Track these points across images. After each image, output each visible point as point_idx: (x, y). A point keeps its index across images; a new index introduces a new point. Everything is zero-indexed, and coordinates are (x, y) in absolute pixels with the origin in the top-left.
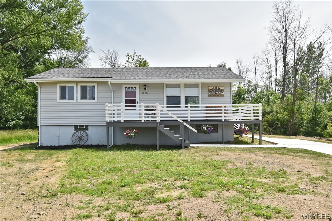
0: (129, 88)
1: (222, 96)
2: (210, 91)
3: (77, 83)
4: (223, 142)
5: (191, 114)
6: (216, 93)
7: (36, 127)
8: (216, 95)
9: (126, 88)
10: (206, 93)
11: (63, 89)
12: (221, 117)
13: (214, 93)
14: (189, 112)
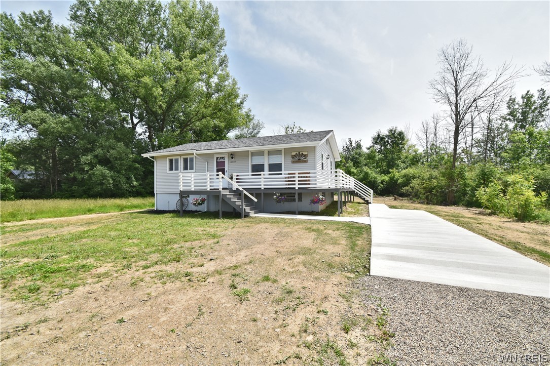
0: (221, 158)
1: (306, 162)
2: (293, 157)
3: (180, 155)
4: (297, 212)
5: (265, 182)
6: (299, 159)
7: (152, 194)
8: (299, 161)
9: (217, 158)
10: (290, 159)
11: (171, 161)
12: (295, 184)
13: (297, 159)
14: (262, 180)
